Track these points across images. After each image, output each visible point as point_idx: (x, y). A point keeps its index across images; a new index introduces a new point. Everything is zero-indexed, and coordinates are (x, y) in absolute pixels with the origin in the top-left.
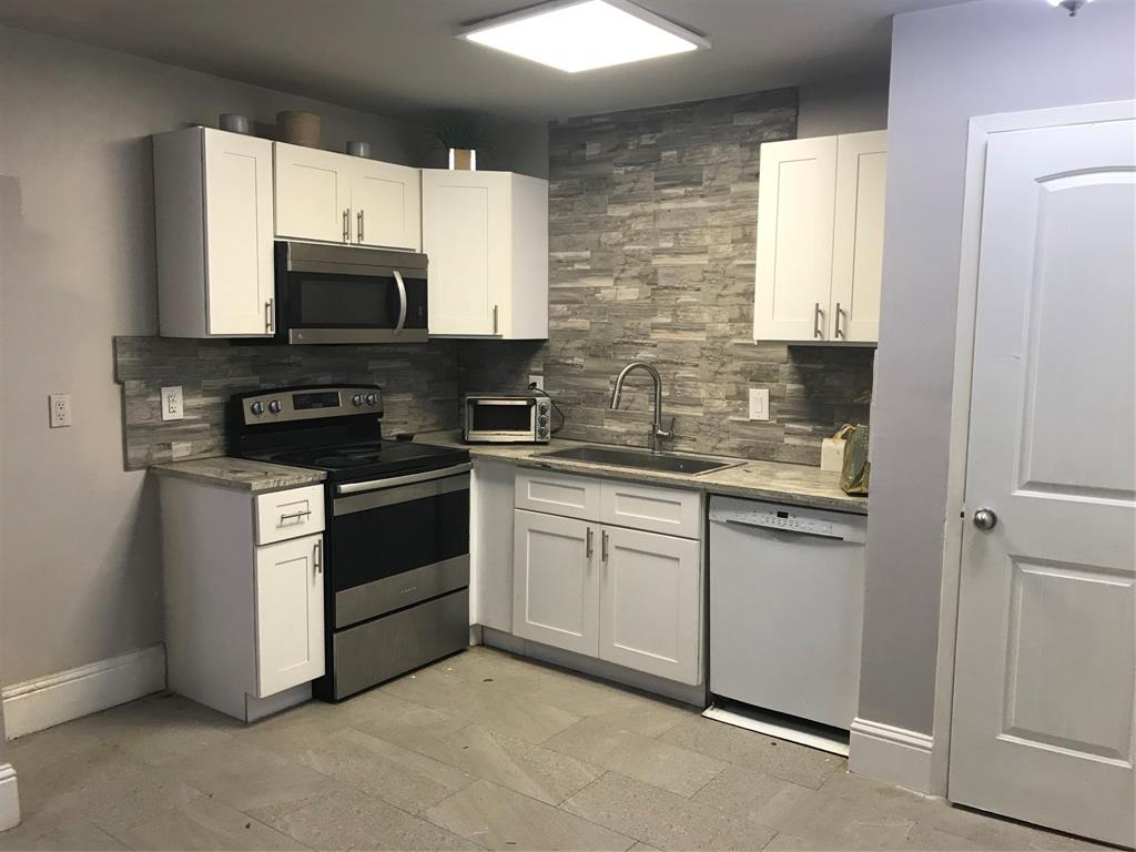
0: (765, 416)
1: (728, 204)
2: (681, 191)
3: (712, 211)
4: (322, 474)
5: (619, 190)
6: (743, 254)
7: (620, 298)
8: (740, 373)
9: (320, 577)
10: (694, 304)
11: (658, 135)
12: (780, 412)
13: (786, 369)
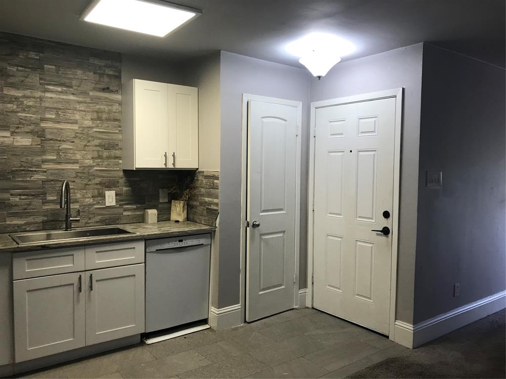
0: (114, 203)
1: (88, 100)
2: (59, 89)
3: (80, 102)
5: (11, 80)
6: (98, 126)
7: (16, 144)
8: (100, 184)
10: (70, 149)
11: (41, 55)
12: (121, 201)
13: (122, 181)
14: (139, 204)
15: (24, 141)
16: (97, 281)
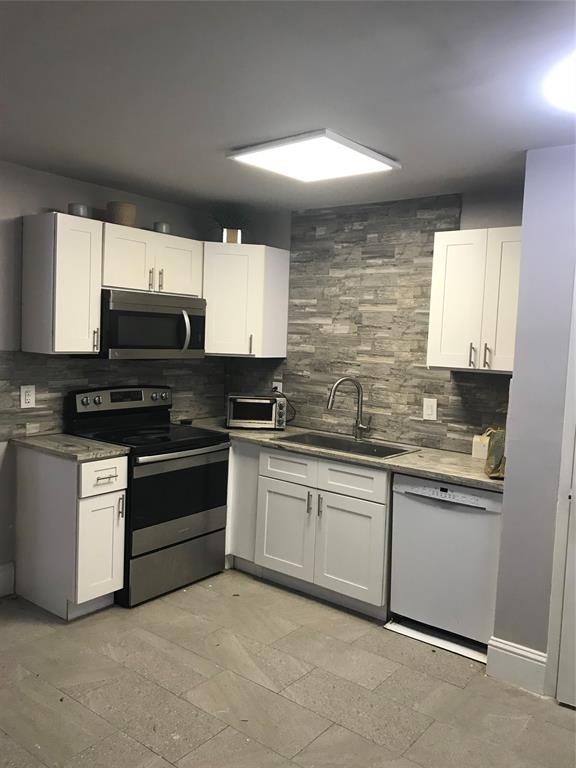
0: (434, 417)
2: (380, 262)
4: (126, 449)
5: (338, 259)
7: (336, 332)
8: (418, 387)
9: (122, 520)
10: (386, 338)
11: (365, 223)
12: (445, 415)
13: (449, 385)
14: (470, 424)
15: (343, 329)
16: (328, 506)
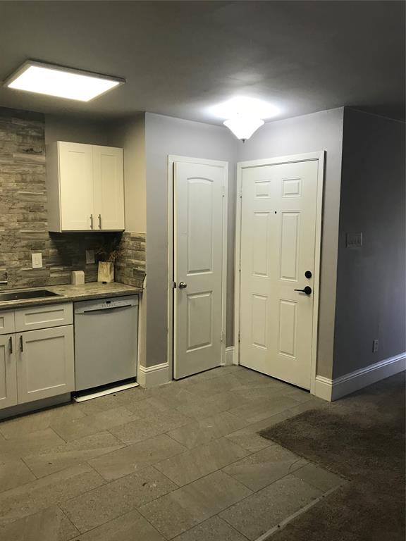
0: (40, 266)
1: (12, 162)
3: (3, 165)
6: (23, 189)
8: (26, 246)
12: (47, 263)
13: (48, 243)
14: (66, 266)
16: (27, 342)
